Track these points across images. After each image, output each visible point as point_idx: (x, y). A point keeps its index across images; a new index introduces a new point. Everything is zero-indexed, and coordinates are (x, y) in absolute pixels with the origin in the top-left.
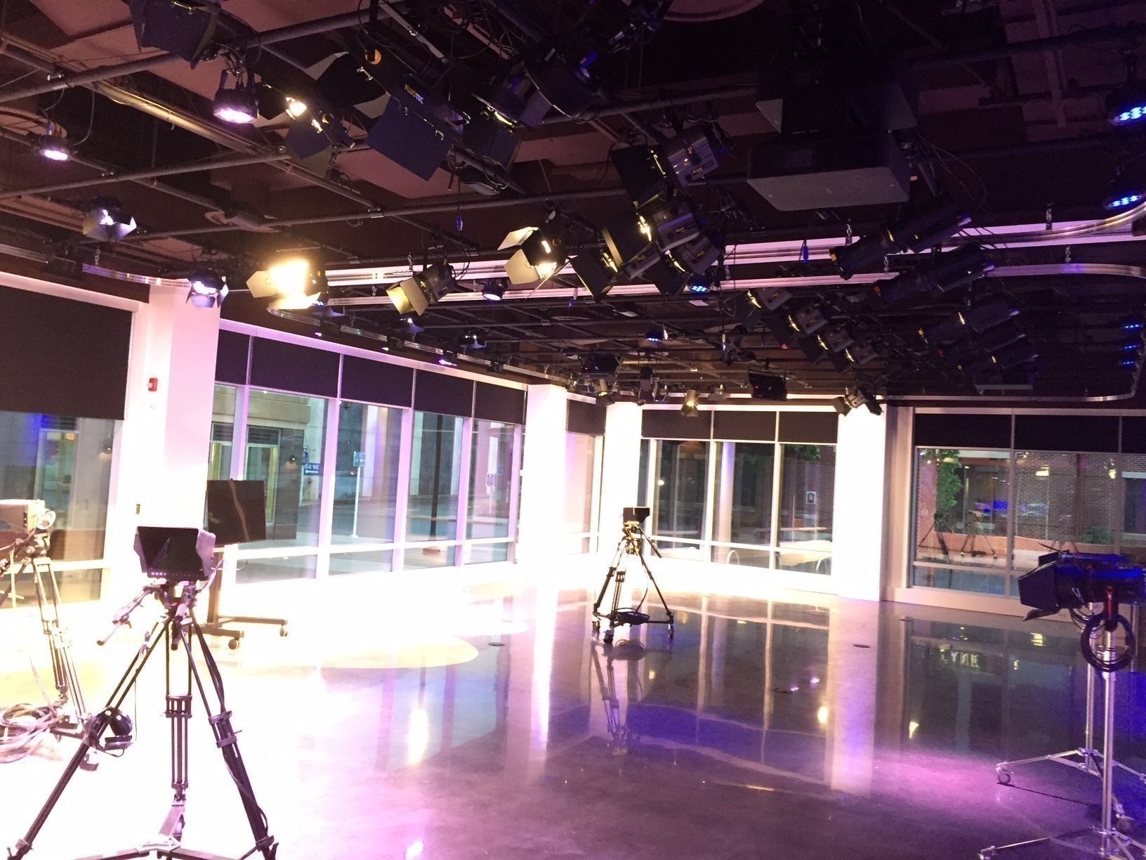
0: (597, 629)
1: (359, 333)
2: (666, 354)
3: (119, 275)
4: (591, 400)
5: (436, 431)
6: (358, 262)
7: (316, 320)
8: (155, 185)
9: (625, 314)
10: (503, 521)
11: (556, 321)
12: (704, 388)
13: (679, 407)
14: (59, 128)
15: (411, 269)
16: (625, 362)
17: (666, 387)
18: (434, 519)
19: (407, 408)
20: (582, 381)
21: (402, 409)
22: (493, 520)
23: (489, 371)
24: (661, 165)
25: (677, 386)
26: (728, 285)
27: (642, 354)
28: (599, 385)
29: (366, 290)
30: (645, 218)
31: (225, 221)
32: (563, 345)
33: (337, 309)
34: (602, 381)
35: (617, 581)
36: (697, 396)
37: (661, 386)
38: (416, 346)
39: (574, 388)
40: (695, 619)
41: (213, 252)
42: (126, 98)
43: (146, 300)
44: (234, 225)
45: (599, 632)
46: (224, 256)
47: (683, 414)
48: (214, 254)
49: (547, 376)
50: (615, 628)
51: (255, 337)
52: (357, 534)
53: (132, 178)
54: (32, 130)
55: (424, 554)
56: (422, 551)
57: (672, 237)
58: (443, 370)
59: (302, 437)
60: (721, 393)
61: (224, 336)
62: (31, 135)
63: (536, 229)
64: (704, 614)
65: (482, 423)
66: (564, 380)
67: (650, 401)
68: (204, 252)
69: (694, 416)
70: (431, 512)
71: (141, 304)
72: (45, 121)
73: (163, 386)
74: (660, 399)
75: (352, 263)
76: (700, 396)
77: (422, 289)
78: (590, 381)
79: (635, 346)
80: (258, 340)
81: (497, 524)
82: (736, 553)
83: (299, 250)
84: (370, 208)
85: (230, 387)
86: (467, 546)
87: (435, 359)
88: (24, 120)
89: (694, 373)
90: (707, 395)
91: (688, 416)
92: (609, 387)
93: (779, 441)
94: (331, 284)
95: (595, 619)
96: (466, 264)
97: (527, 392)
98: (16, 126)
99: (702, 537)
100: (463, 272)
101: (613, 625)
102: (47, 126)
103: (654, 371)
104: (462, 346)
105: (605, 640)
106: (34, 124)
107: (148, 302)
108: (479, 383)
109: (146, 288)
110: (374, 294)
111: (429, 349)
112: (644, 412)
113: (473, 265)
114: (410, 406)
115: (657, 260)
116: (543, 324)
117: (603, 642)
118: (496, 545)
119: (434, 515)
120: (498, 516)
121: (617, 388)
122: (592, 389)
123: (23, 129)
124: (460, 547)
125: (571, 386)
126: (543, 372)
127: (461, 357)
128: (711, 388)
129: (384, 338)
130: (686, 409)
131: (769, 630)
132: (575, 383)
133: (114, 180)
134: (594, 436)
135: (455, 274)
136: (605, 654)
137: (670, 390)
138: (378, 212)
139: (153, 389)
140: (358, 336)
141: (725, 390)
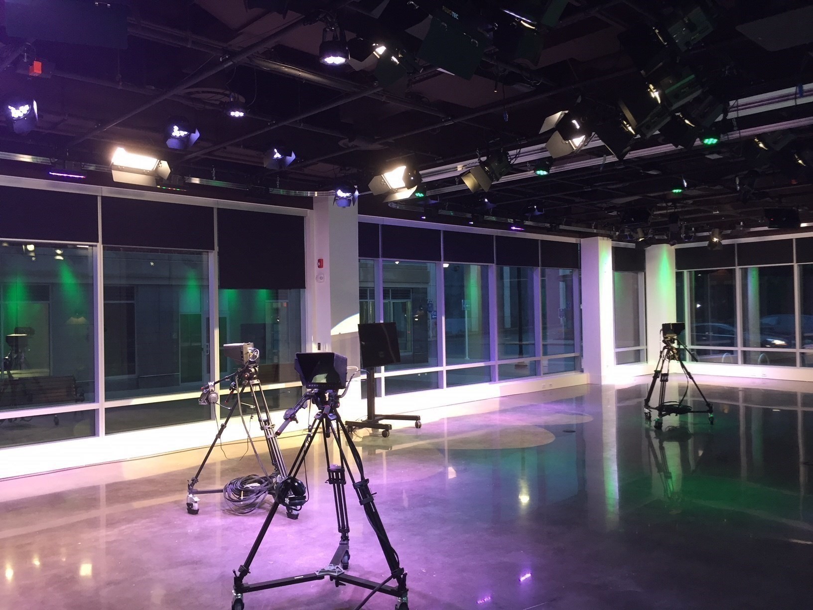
0: (649, 418)
1: (452, 214)
2: (690, 202)
3: (292, 193)
4: (632, 245)
5: (516, 280)
6: (442, 161)
7: (421, 208)
8: (302, 126)
9: (651, 172)
10: (570, 342)
11: (596, 186)
12: (727, 226)
13: (706, 244)
14: (236, 95)
15: (479, 160)
16: (655, 213)
17: (693, 229)
18: (520, 343)
19: (491, 264)
20: (623, 231)
21: (488, 266)
22: (563, 342)
23: (548, 231)
24: (662, 38)
25: (703, 227)
26: (735, 135)
27: (670, 204)
28: (637, 233)
29: (451, 181)
30: (653, 85)
31: (350, 144)
32: (604, 205)
33: (433, 197)
34: (639, 230)
35: (661, 381)
36: (720, 233)
37: (688, 229)
38: (494, 219)
39: (616, 237)
40: (735, 410)
41: (347, 168)
42: (270, 65)
43: (311, 208)
44: (356, 146)
45: (650, 421)
46: (355, 171)
47: (709, 248)
48: (348, 170)
49: (595, 231)
50: (664, 418)
51: (383, 225)
52: (469, 357)
53: (286, 123)
54: (221, 100)
55: (515, 368)
56: (514, 367)
57: (677, 96)
58: (515, 234)
59: (426, 293)
60: (741, 229)
61: (362, 226)
62: (222, 103)
63: (567, 112)
64: (741, 405)
65: (548, 271)
66: (608, 232)
67: (680, 241)
68: (341, 170)
69: (719, 249)
70: (518, 339)
71: (309, 211)
72: (228, 92)
73: (326, 264)
74: (689, 239)
75: (438, 162)
76: (723, 233)
77: (486, 172)
78: (629, 231)
79: (664, 199)
80: (385, 227)
81: (565, 345)
82: (767, 357)
83: (401, 158)
84: (443, 118)
85: (370, 262)
86: (544, 361)
87: (508, 227)
88: (214, 95)
89: (716, 216)
90: (729, 232)
91: (714, 249)
92: (645, 234)
93: (797, 263)
94: (425, 180)
95: (647, 411)
96: (518, 150)
97: (580, 244)
98: (212, 98)
99: (735, 345)
100: (516, 156)
101: (661, 415)
102: (228, 96)
103: (680, 217)
104: (527, 214)
105: (655, 427)
106: (223, 96)
107: (312, 209)
108: (542, 241)
109: (311, 199)
110: (457, 183)
111: (503, 220)
112: (676, 250)
113: (523, 150)
114: (494, 263)
115: (668, 119)
116: (586, 190)
117: (654, 428)
118: (566, 359)
119: (520, 340)
120: (566, 339)
121: (652, 234)
122: (631, 236)
123: (216, 100)
124: (539, 361)
125: (614, 236)
126: (590, 227)
127: (527, 223)
128: (732, 226)
129: (469, 216)
130: (712, 244)
131: (800, 416)
132: (617, 233)
133: (276, 126)
134: (637, 273)
135: (510, 159)
136: (657, 437)
137: (697, 231)
138: (450, 120)
139: (320, 266)
140: (452, 216)
141: (745, 226)
